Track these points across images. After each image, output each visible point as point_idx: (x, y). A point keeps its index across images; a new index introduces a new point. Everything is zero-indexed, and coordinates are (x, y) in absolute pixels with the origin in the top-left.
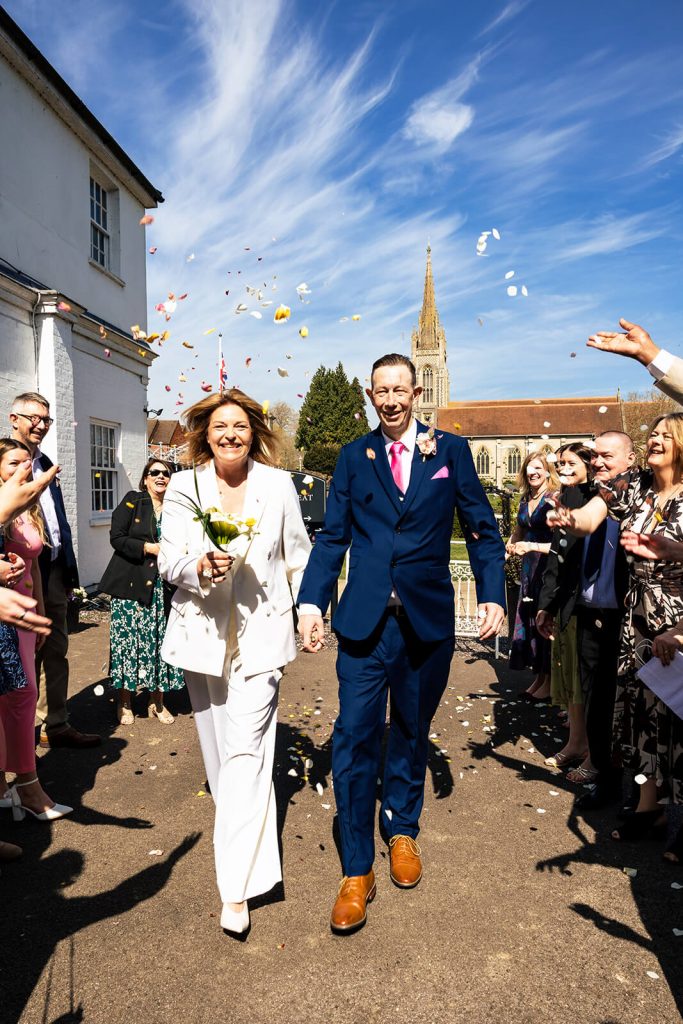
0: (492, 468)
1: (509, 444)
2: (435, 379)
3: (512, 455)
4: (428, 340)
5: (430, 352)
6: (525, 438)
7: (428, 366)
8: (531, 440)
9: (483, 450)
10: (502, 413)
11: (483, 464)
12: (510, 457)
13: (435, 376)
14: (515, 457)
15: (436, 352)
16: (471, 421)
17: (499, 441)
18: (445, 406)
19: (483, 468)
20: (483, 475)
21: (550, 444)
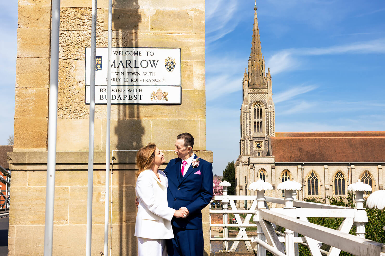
0: (321, 190)
1: (334, 169)
2: (264, 113)
3: (338, 179)
4: (257, 81)
5: (260, 90)
6: (348, 164)
7: (258, 102)
8: (353, 166)
9: (313, 174)
10: (326, 143)
11: (313, 186)
12: (336, 181)
13: (264, 110)
14: (340, 180)
15: (265, 90)
16: (300, 149)
17: (326, 167)
18: (273, 136)
19: (313, 190)
20: (313, 196)
21: (369, 170)
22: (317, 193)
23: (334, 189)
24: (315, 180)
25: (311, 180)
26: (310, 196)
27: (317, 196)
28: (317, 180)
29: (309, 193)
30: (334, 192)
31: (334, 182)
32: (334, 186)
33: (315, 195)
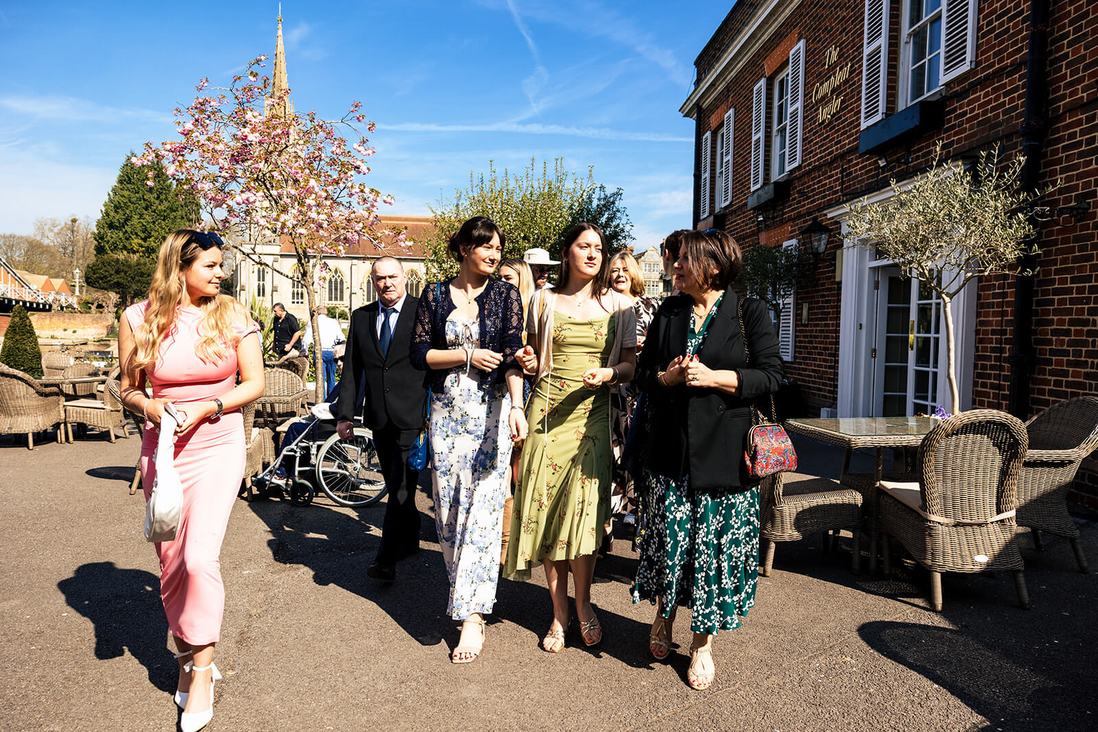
9: (336, 272)
17: (355, 261)
19: (336, 294)
20: (336, 302)
21: (415, 269)
22: (342, 299)
23: (365, 293)
24: (339, 280)
25: (333, 280)
26: (331, 302)
27: (341, 302)
28: (342, 281)
29: (330, 299)
30: (365, 297)
31: (365, 284)
32: (365, 289)
33: (339, 302)
